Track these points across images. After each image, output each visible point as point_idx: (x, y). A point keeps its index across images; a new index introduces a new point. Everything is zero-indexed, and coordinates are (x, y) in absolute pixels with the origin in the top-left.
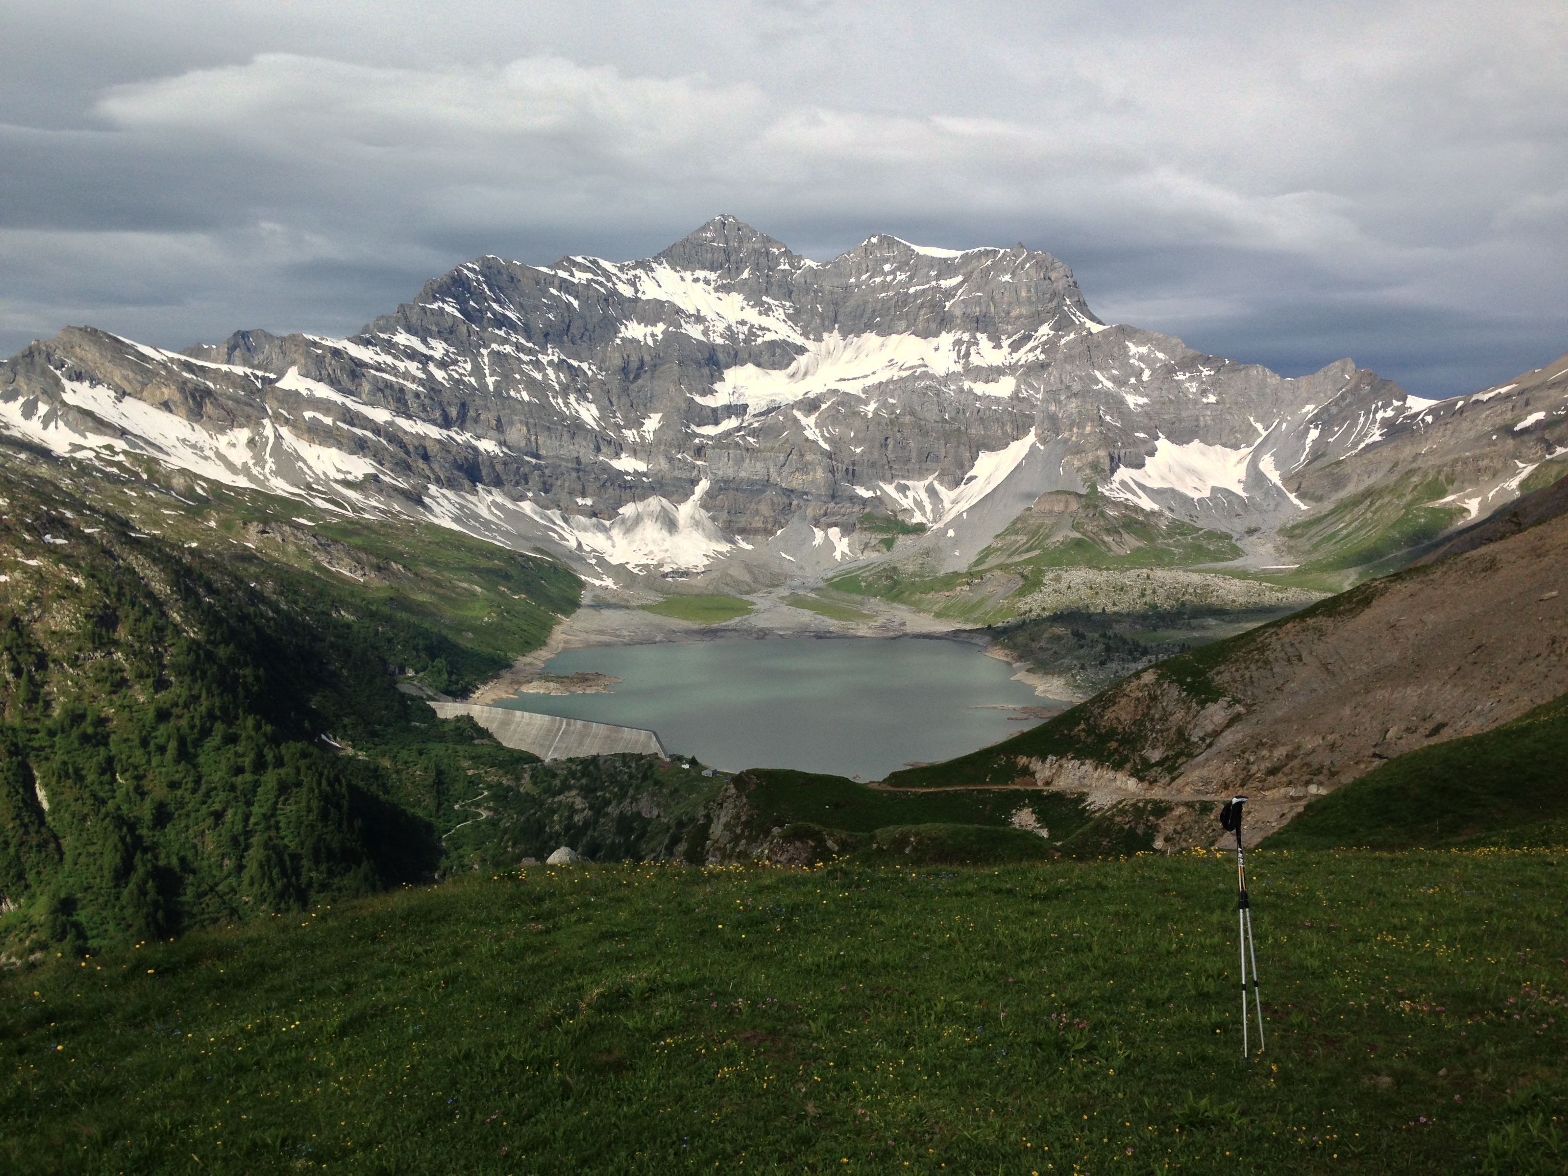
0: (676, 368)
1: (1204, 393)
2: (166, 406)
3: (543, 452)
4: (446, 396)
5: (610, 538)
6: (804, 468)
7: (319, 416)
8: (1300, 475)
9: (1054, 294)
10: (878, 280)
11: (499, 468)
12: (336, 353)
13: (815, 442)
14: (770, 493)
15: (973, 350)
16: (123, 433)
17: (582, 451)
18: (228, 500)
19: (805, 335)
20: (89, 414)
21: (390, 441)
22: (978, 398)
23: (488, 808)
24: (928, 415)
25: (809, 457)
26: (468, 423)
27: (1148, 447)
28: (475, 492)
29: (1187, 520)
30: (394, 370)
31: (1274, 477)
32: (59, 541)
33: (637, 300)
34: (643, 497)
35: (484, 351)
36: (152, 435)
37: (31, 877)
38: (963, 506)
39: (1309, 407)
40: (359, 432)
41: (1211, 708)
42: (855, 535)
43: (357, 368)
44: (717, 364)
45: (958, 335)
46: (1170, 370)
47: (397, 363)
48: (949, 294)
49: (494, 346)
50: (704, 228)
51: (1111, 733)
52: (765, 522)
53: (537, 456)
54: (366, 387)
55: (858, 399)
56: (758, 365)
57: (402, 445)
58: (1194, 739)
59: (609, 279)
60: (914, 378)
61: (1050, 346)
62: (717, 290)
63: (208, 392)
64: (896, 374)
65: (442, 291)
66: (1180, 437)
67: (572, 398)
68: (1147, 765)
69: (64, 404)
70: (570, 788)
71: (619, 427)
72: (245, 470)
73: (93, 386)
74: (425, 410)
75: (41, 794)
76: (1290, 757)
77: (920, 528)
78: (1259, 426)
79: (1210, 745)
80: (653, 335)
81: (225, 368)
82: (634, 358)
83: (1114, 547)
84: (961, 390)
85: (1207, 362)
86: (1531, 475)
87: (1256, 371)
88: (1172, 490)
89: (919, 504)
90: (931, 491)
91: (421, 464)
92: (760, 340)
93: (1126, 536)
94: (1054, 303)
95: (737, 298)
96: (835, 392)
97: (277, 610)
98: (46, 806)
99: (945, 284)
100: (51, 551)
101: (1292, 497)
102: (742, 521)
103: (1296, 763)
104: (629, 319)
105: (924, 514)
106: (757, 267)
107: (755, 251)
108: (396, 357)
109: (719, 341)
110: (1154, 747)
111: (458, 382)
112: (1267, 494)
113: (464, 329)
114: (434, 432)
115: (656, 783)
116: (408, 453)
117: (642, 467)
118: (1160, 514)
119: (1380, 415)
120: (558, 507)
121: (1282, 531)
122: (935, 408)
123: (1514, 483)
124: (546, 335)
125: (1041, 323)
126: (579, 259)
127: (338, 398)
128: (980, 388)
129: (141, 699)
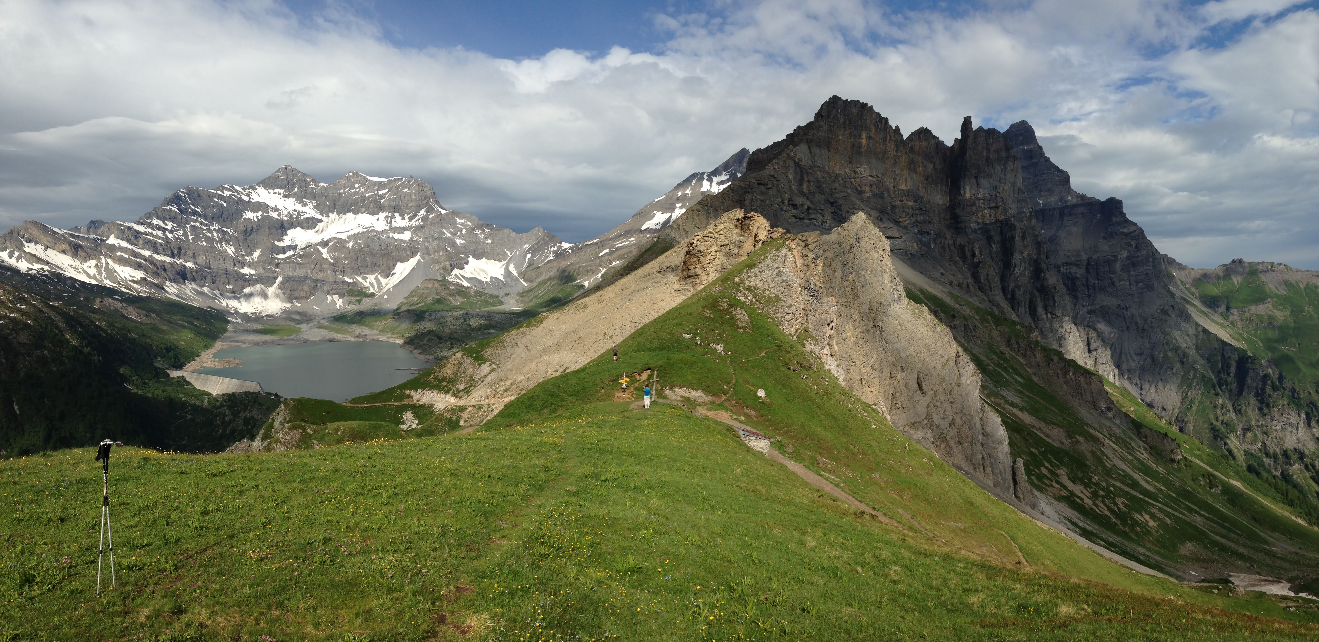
0: (267, 230)
1: (486, 239)
2: (64, 252)
3: (212, 267)
4: (172, 245)
5: (240, 302)
6: (322, 270)
7: (123, 254)
8: (524, 272)
9: (426, 197)
10: (353, 191)
11: (194, 273)
12: (129, 228)
13: (327, 259)
14: (308, 281)
15: (393, 220)
16: (47, 263)
17: (228, 266)
18: (88, 289)
19: (322, 214)
20: (34, 256)
21: (151, 264)
22: (396, 240)
23: (191, 414)
24: (375, 248)
25: (324, 266)
26: (182, 255)
27: (465, 261)
28: (185, 284)
29: (481, 290)
30: (152, 235)
31: (515, 273)
32: (23, 307)
33: (250, 202)
34: (253, 285)
35: (188, 226)
36: (58, 263)
37: (12, 441)
38: (391, 285)
39: (527, 245)
40: (138, 260)
41: (483, 366)
42: (346, 298)
43: (137, 234)
44: (284, 228)
45: (387, 214)
46: (473, 230)
47: (153, 232)
48: (382, 196)
49: (192, 223)
50: (278, 171)
51: (444, 379)
52: (306, 294)
53: (210, 268)
54: (141, 242)
55: (345, 240)
56: (302, 228)
57: (155, 265)
58: (477, 379)
59: (238, 194)
60: (368, 232)
61: (424, 219)
62: (284, 197)
63: (80, 246)
64: (360, 230)
65: (169, 202)
66: (478, 257)
67: (224, 244)
68: (459, 391)
69: (25, 252)
70: (224, 406)
71: (243, 256)
72: (94, 277)
73: (35, 245)
74: (164, 250)
75: (16, 407)
76: (512, 384)
77: (373, 295)
78: (508, 253)
79: (483, 382)
80: (257, 217)
81: (86, 236)
82: (249, 227)
83: (453, 302)
84: (388, 237)
85: (487, 226)
86: (605, 273)
87: (507, 231)
88: (475, 278)
89: (372, 285)
90: (376, 279)
91: (163, 273)
92: (302, 217)
93: (458, 297)
94: (426, 201)
95: (292, 200)
96: (335, 238)
97: (106, 333)
98: (18, 412)
99: (381, 192)
100: (20, 310)
101: (522, 281)
102: (296, 294)
103: (514, 386)
104: (247, 210)
105: (374, 289)
106: (300, 187)
107: (300, 180)
108: (153, 229)
109: (285, 218)
110: (461, 384)
111: (177, 239)
112: (512, 279)
113: (179, 216)
114: (168, 260)
115: (260, 404)
116: (158, 268)
117: (253, 272)
118: (471, 288)
119: (552, 249)
120: (219, 289)
121: (519, 294)
122: (378, 244)
123: (599, 276)
124: (213, 218)
125: (421, 209)
126: (226, 186)
127: (130, 247)
128: (396, 236)
129: (55, 369)
